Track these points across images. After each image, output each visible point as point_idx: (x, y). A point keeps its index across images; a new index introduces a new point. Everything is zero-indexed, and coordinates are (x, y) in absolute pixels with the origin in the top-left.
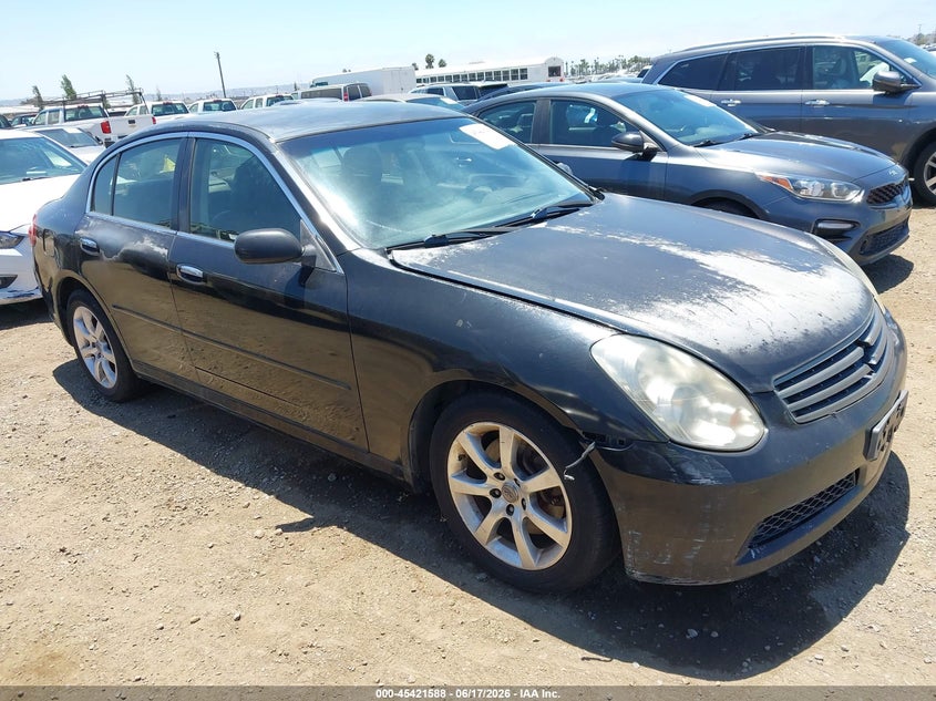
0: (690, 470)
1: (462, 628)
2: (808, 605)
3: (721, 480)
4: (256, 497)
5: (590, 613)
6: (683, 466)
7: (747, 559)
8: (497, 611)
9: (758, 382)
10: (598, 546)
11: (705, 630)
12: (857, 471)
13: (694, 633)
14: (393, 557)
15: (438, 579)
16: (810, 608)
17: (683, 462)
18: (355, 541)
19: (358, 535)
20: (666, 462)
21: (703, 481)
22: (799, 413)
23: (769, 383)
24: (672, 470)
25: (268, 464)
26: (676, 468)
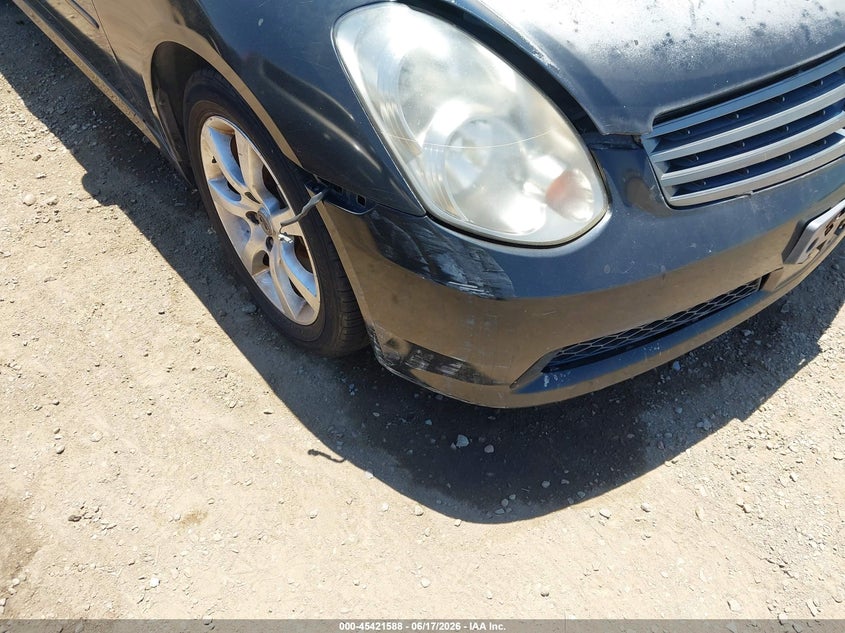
0: (450, 267)
1: (191, 376)
2: (630, 432)
3: (494, 290)
4: (53, 148)
5: (352, 386)
6: (440, 258)
7: (537, 386)
8: (244, 360)
9: (624, 115)
10: (345, 324)
11: (482, 439)
12: (765, 278)
13: (463, 441)
14: (161, 261)
15: (198, 302)
16: (631, 436)
17: (441, 252)
18: (131, 230)
19: (136, 224)
20: (417, 248)
21: (465, 287)
22: (682, 189)
23: (645, 120)
24: (423, 260)
25: (88, 106)
26: (428, 260)
